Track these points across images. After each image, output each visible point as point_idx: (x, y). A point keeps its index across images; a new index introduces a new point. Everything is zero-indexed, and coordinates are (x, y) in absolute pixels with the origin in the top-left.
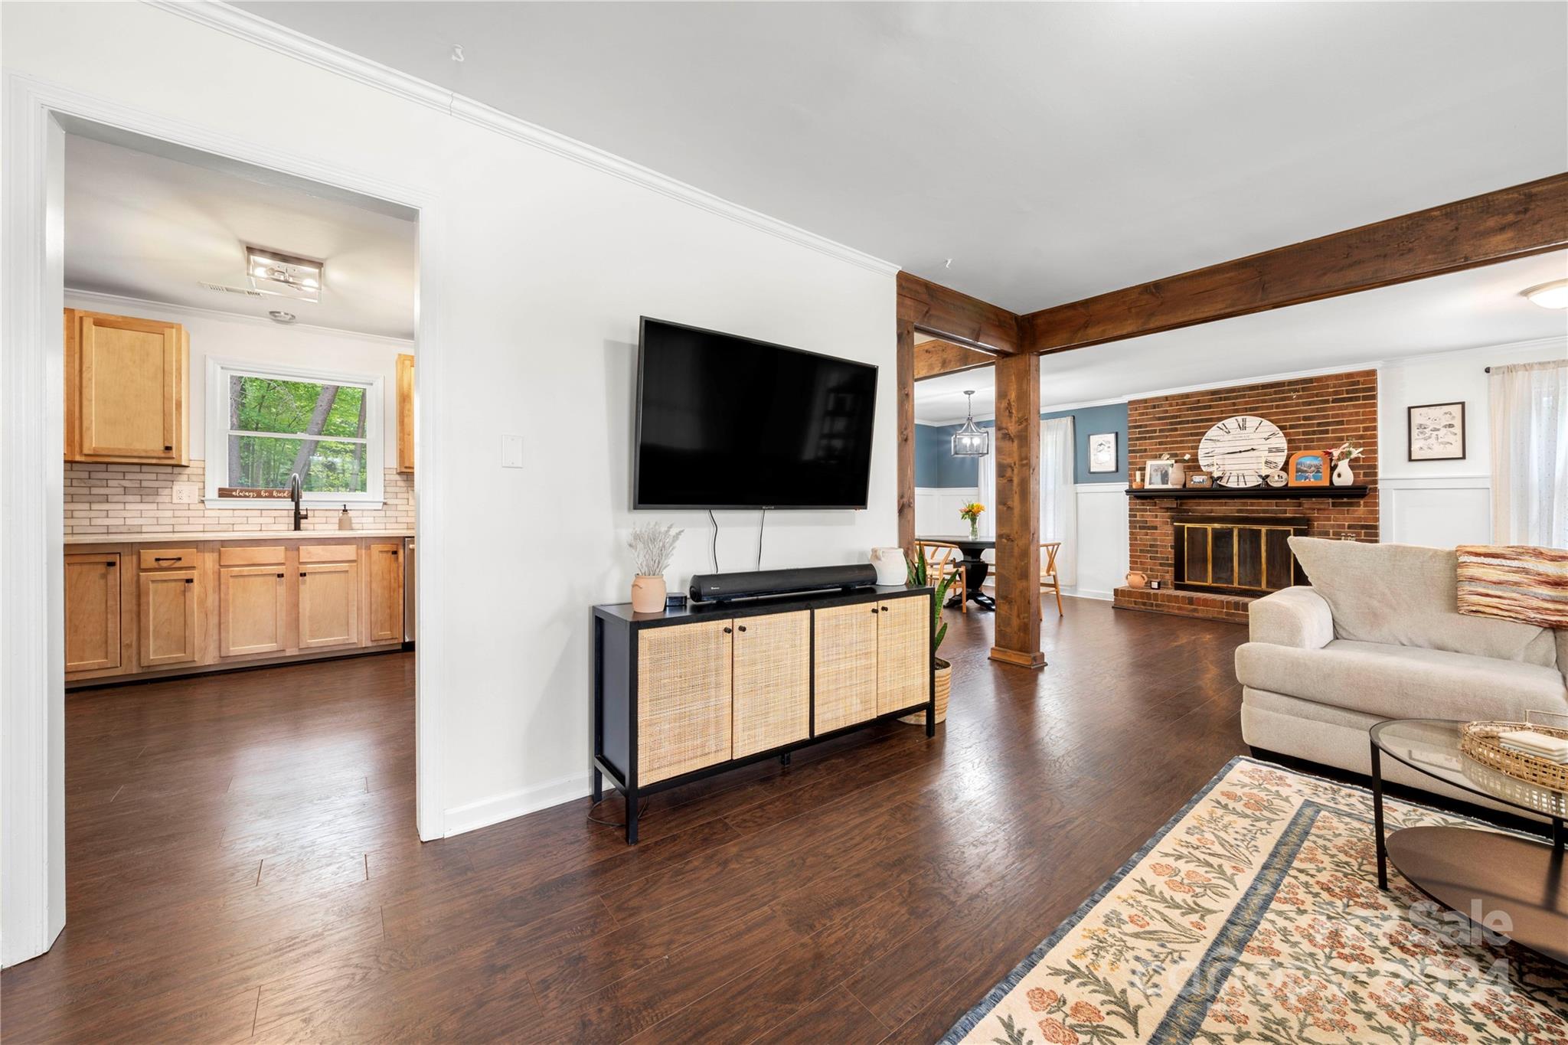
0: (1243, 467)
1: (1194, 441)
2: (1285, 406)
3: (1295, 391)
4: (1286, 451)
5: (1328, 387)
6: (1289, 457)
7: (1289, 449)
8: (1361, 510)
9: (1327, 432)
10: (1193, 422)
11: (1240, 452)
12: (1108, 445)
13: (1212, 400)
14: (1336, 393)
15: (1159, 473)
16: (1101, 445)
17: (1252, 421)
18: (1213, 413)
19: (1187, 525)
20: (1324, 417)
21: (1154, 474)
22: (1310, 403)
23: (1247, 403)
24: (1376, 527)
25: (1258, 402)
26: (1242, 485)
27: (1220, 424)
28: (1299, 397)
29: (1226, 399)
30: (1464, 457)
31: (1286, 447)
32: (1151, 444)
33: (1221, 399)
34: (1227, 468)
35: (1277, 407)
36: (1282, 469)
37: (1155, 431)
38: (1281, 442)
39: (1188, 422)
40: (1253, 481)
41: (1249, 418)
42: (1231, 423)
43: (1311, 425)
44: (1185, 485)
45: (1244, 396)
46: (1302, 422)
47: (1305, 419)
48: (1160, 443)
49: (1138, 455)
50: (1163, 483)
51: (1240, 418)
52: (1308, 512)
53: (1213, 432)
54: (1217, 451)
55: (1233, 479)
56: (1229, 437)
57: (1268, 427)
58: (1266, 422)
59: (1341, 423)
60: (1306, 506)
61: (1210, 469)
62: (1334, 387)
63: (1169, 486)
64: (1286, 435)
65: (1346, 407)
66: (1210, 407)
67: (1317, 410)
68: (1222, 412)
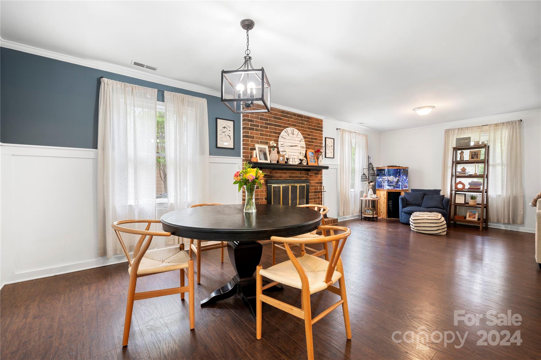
0: (294, 154)
1: (275, 137)
2: (303, 127)
3: (306, 121)
4: (305, 148)
5: (313, 123)
6: (306, 151)
7: (306, 148)
8: (319, 176)
9: (312, 142)
10: (275, 125)
11: (293, 146)
12: (229, 129)
13: (281, 116)
14: (315, 126)
15: (262, 153)
16: (224, 128)
17: (296, 131)
18: (282, 123)
19: (273, 185)
20: (313, 135)
21: (260, 153)
22: (309, 128)
23: (293, 122)
24: (321, 183)
25: (295, 122)
26: (294, 163)
27: (285, 130)
28: (307, 125)
29: (286, 117)
30: (334, 158)
31: (305, 147)
32: (257, 134)
33: (284, 116)
34: (290, 153)
35: (301, 127)
36: (305, 157)
37: (258, 126)
38: (303, 144)
39: (272, 125)
40: (297, 162)
41: (295, 130)
42: (289, 130)
43: (309, 138)
44: (278, 162)
45: (291, 118)
46: (307, 136)
47: (309, 135)
48: (261, 135)
49: (250, 139)
50: (265, 160)
51: (292, 128)
52: (308, 177)
53: (283, 133)
54: (286, 144)
55: (291, 160)
56: (288, 138)
57: (301, 136)
58: (300, 134)
59: (316, 139)
60: (309, 174)
61: (284, 153)
62: (315, 124)
63: (268, 162)
64: (305, 141)
65: (316, 133)
66: (280, 119)
67: (311, 132)
68: (285, 123)
